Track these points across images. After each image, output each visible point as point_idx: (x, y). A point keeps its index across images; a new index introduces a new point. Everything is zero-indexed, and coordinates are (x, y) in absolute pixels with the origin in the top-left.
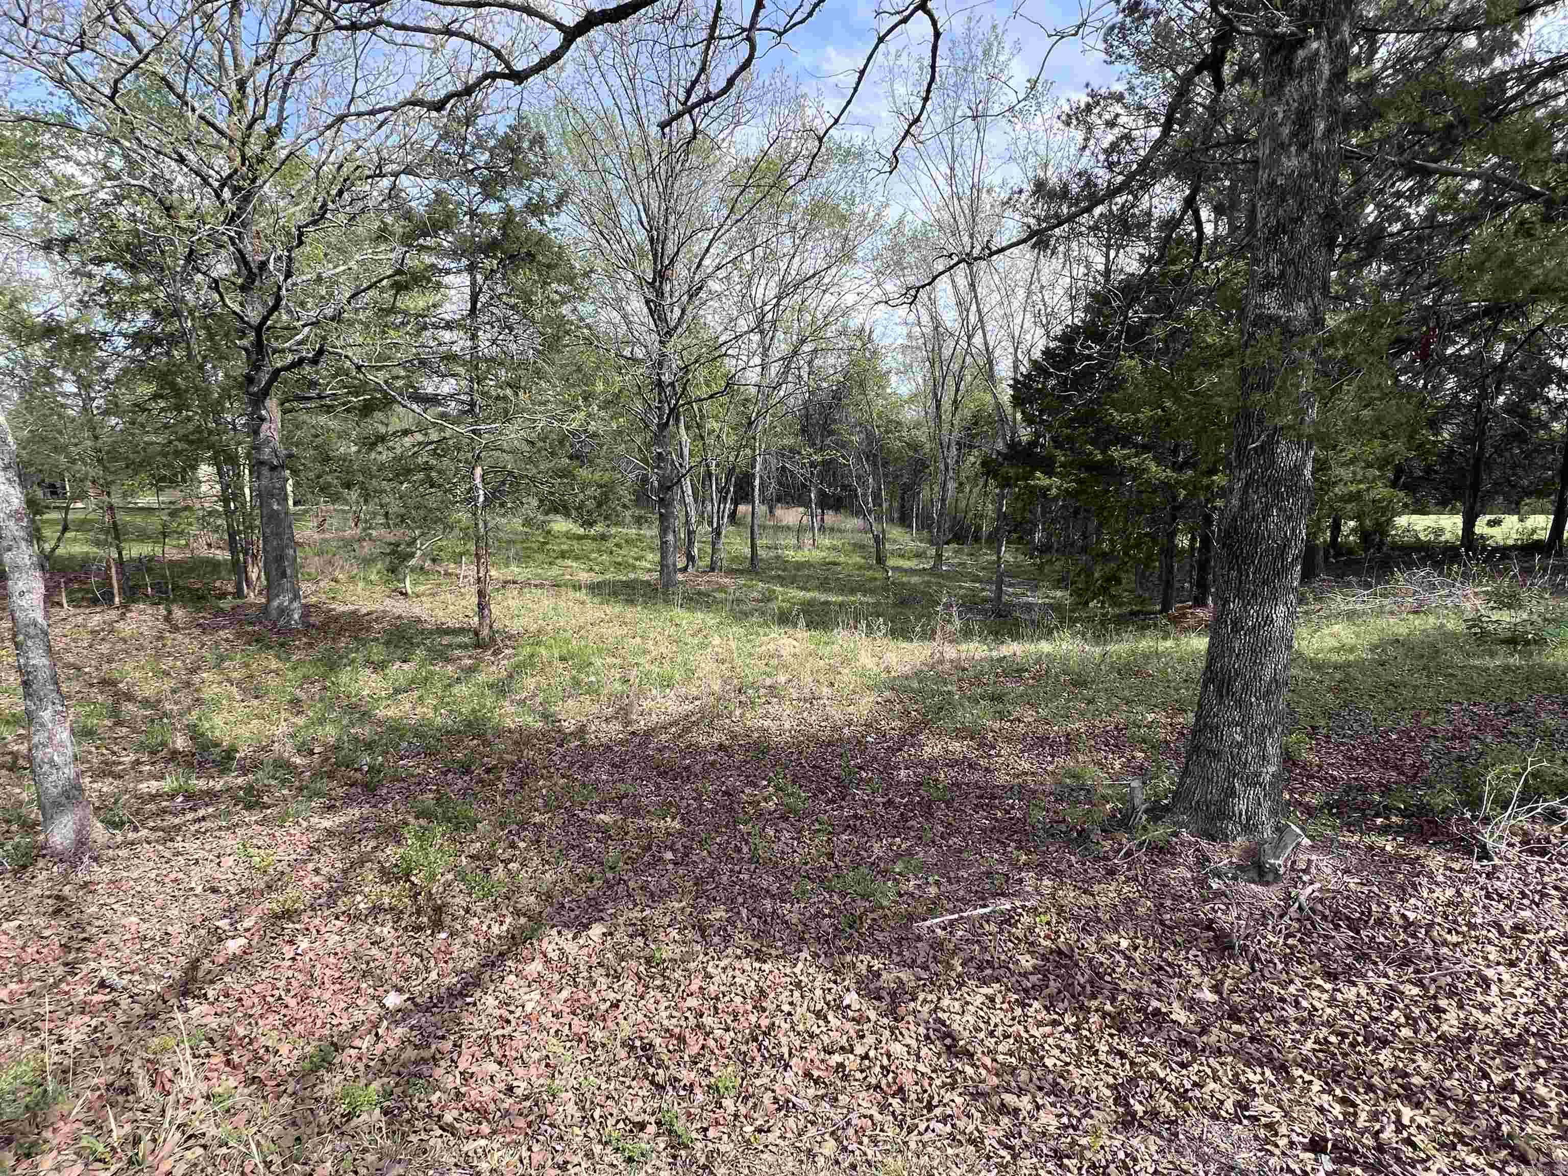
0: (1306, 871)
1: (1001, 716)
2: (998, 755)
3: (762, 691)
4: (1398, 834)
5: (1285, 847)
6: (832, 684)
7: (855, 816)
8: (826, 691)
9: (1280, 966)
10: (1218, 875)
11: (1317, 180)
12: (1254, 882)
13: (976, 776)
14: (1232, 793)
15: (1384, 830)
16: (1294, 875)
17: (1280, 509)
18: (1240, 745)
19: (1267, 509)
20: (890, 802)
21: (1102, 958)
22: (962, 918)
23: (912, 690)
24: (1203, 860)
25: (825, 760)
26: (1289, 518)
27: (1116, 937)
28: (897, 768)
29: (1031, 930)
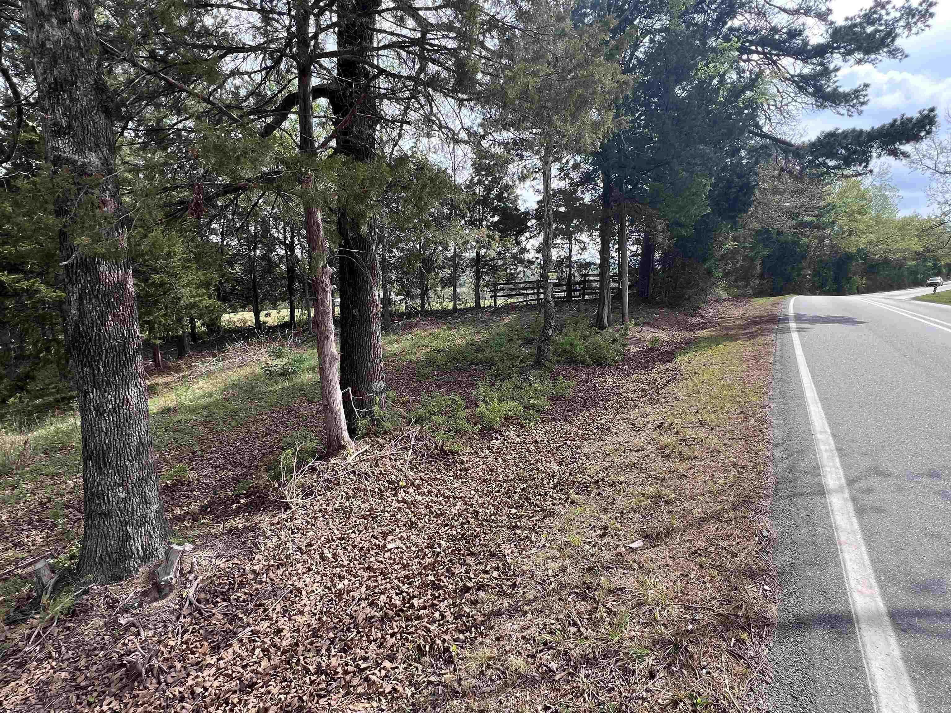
0: (190, 572)
4: (245, 511)
5: (172, 564)
9: (178, 665)
10: (126, 610)
11: (82, 55)
12: (156, 600)
14: (128, 538)
15: (237, 512)
16: (183, 579)
17: (114, 315)
18: (124, 500)
19: (103, 317)
24: (112, 604)
26: (123, 322)
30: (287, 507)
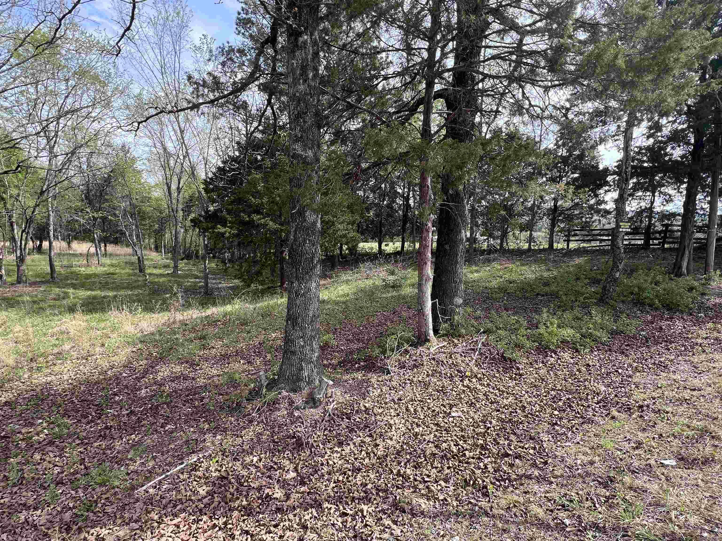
0: (331, 397)
1: (204, 347)
2: (201, 369)
3: (51, 357)
4: (363, 370)
5: (323, 389)
6: (103, 345)
7: (107, 428)
8: (98, 349)
9: (321, 446)
10: (297, 409)
11: (311, 97)
12: (312, 408)
13: (187, 383)
14: (301, 369)
15: (358, 369)
16: (327, 400)
17: (309, 240)
18: (303, 347)
19: (304, 241)
20: (132, 412)
21: (244, 473)
22: (167, 476)
23: (156, 341)
24: (291, 403)
25: (91, 394)
26: (313, 245)
27: (251, 457)
28: (140, 389)
29: (207, 469)
30: (388, 373)
